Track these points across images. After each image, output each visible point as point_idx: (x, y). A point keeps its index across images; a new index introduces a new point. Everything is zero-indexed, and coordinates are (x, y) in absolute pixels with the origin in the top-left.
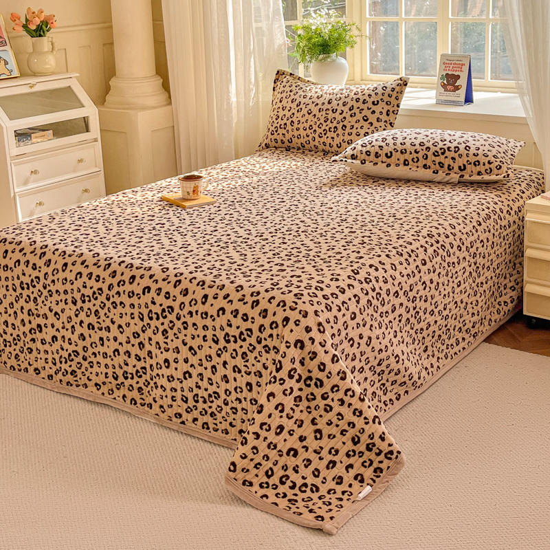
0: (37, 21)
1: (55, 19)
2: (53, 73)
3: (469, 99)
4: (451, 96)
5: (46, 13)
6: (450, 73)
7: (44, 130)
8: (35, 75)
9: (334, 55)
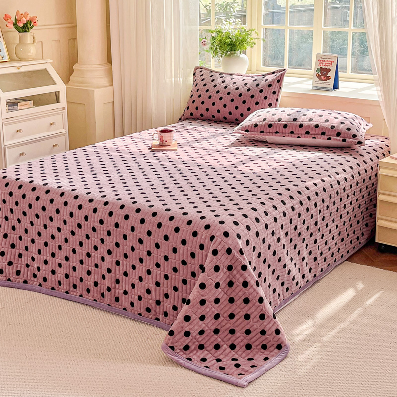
0: (25, 21)
1: (37, 19)
2: (34, 59)
3: (336, 87)
4: (323, 84)
7: (26, 101)
8: (21, 60)
9: (238, 52)
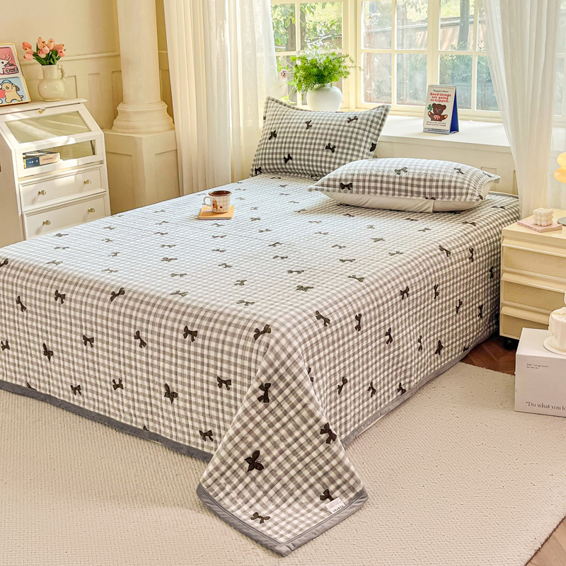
0: (47, 50)
1: (64, 48)
2: (63, 99)
3: (454, 128)
4: (437, 125)
5: (57, 43)
6: (437, 103)
7: (51, 153)
8: (44, 100)
9: (328, 85)
